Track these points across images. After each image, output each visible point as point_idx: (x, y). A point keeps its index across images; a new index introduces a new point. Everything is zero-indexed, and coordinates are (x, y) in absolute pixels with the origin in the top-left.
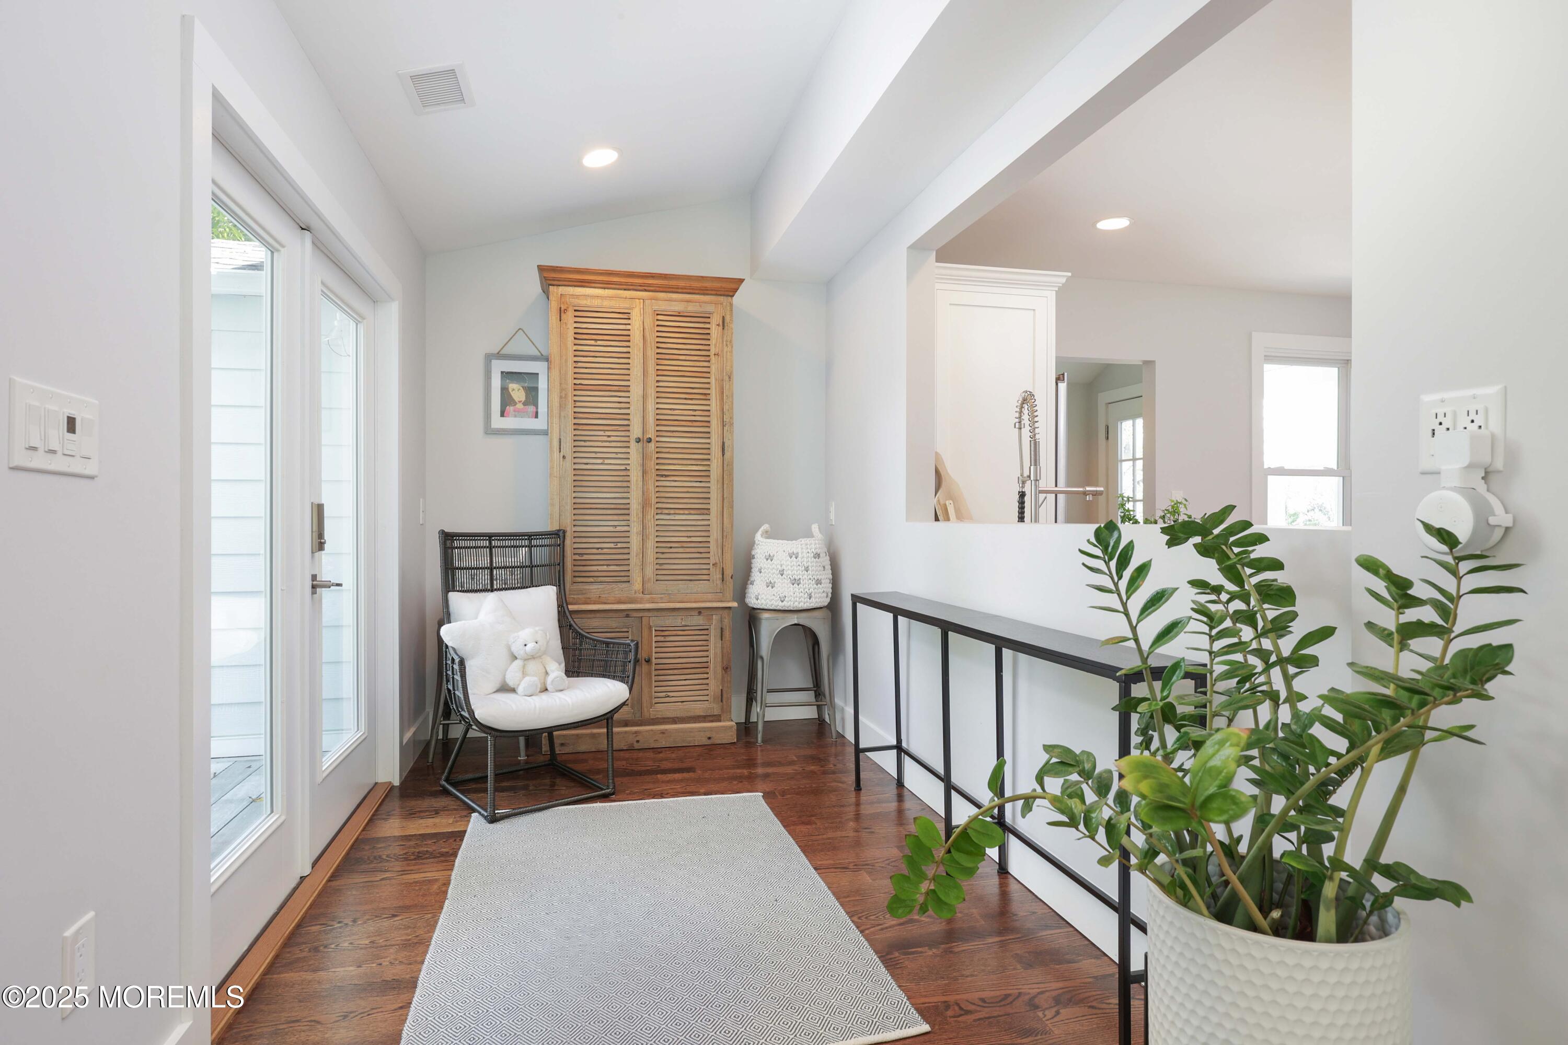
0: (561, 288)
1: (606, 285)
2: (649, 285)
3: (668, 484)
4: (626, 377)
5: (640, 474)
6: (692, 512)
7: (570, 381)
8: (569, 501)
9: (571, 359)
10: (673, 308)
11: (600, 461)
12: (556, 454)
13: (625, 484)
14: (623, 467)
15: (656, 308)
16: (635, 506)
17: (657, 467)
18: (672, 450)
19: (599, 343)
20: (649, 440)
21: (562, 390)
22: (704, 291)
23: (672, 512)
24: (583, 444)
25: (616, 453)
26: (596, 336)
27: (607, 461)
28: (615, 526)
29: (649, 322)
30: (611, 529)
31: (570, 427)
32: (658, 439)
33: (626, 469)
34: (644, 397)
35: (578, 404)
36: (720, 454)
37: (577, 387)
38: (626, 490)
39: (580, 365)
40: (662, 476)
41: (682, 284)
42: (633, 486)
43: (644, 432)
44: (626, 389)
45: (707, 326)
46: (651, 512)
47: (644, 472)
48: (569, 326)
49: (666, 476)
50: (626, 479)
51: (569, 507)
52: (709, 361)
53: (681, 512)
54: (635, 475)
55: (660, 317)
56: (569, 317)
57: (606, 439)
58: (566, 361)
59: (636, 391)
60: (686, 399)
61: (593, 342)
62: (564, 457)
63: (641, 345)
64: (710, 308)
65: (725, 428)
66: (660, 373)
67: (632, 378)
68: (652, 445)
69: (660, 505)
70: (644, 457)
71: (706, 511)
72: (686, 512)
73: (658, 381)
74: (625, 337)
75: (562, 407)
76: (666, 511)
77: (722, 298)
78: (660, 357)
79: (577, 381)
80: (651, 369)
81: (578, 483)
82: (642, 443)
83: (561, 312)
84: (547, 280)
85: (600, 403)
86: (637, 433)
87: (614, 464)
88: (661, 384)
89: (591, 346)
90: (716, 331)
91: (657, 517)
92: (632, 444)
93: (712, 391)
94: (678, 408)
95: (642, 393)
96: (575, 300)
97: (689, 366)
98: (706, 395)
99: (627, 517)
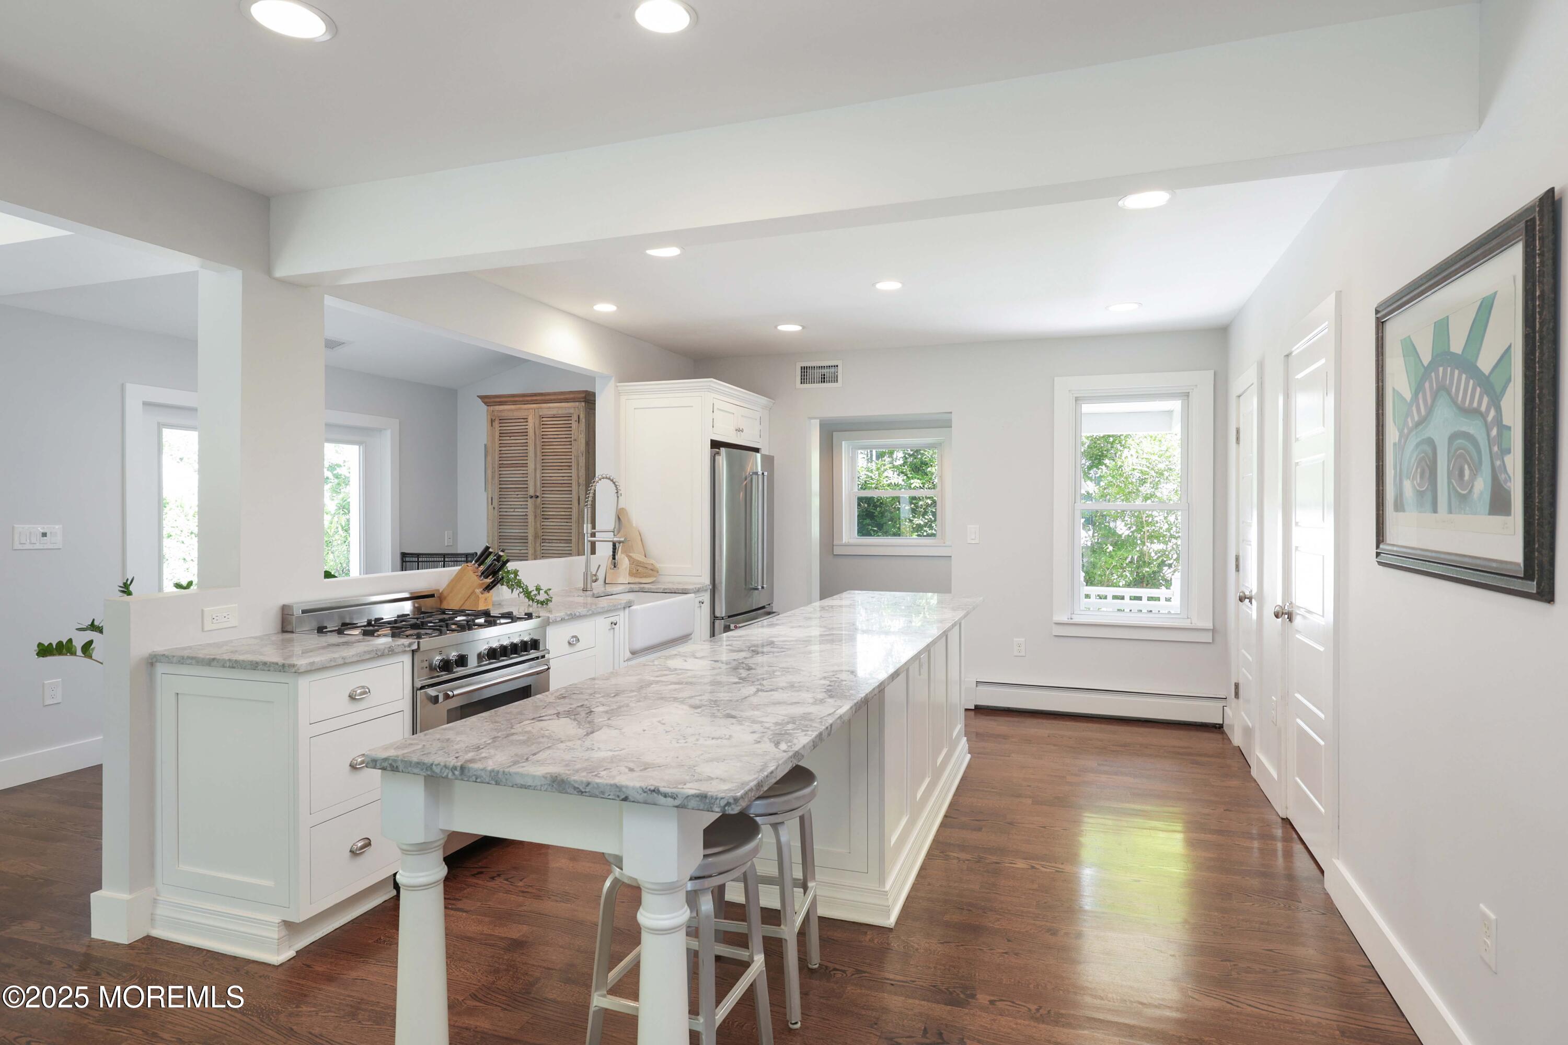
0: (492, 407)
1: (515, 403)
2: (536, 400)
3: (548, 524)
4: (526, 458)
5: (533, 518)
6: (562, 541)
7: (496, 463)
8: (496, 534)
9: (497, 449)
10: (550, 413)
11: (512, 510)
12: (490, 507)
13: (525, 524)
14: (524, 514)
15: (541, 414)
16: (530, 538)
17: (542, 513)
18: (551, 503)
19: (512, 438)
20: (537, 497)
21: (493, 468)
22: (566, 400)
23: (551, 541)
24: (504, 500)
25: (521, 505)
26: (511, 434)
27: (516, 510)
28: (521, 550)
29: (537, 422)
31: (497, 490)
32: (543, 496)
33: (526, 515)
34: (535, 470)
35: (502, 476)
36: (577, 504)
37: (501, 466)
38: (526, 528)
39: (502, 452)
40: (546, 519)
41: (552, 397)
42: (529, 524)
43: (535, 491)
44: (525, 465)
45: (570, 422)
46: (539, 541)
47: (535, 516)
48: (496, 429)
49: (548, 519)
50: (526, 520)
51: (496, 538)
52: (571, 445)
53: (556, 541)
54: (531, 518)
55: (544, 419)
56: (496, 424)
57: (515, 496)
58: (495, 451)
59: (531, 465)
60: (559, 469)
61: (508, 438)
62: (494, 508)
63: (533, 438)
64: (572, 411)
65: (580, 487)
66: (544, 454)
67: (528, 458)
68: (539, 499)
69: (544, 537)
70: (536, 507)
71: (569, 541)
72: (559, 542)
73: (543, 459)
74: (525, 433)
75: (493, 478)
76: (547, 541)
77: (577, 404)
78: (544, 444)
79: (501, 462)
80: (539, 453)
81: (501, 524)
82: (534, 499)
83: (492, 421)
84: (485, 403)
85: (513, 475)
86: (531, 492)
87: (519, 512)
88: (544, 461)
89: (507, 440)
90: (574, 425)
91: (542, 545)
92: (529, 499)
93: (573, 464)
94: (555, 476)
95: (534, 467)
96: (500, 414)
97: (560, 449)
98: (570, 466)
99: (526, 545)
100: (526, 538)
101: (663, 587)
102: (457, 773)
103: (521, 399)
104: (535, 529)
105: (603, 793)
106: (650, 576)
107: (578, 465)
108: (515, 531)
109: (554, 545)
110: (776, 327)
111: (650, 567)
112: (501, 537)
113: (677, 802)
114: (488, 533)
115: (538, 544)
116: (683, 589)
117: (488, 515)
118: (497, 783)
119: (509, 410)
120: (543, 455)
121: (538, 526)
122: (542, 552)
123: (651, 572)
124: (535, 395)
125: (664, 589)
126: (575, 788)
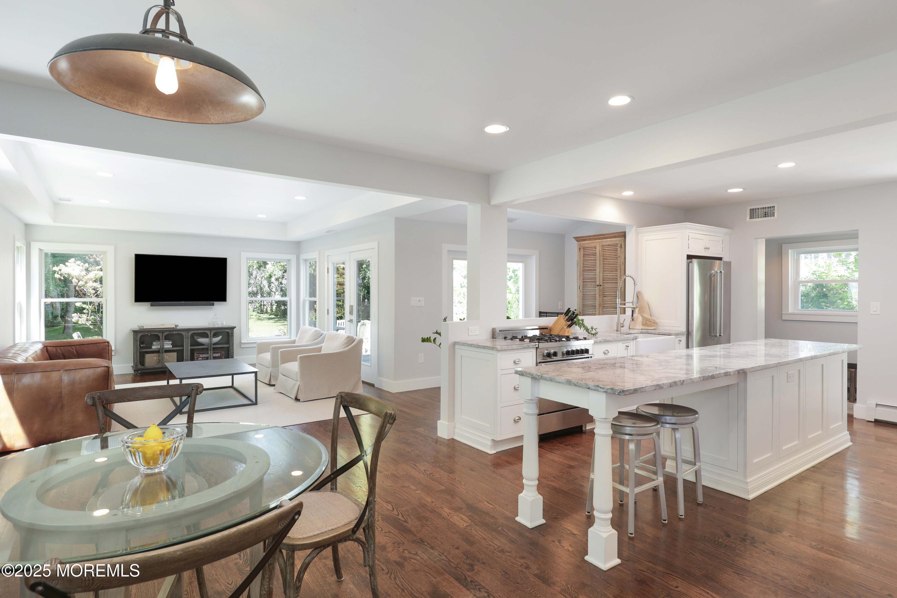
0: (580, 242)
1: (590, 240)
2: (600, 238)
3: (606, 299)
4: (595, 267)
7: (582, 269)
8: (581, 304)
9: (582, 262)
10: (607, 244)
11: (589, 292)
12: (579, 291)
13: (595, 299)
15: (602, 244)
16: (597, 306)
17: (603, 294)
18: (607, 288)
19: (589, 257)
20: (601, 286)
21: (580, 272)
22: (615, 237)
24: (585, 287)
25: (593, 290)
26: (588, 255)
28: (593, 312)
29: (601, 249)
30: (591, 312)
31: (582, 282)
32: (603, 285)
33: (595, 294)
34: (600, 272)
35: (584, 275)
37: (584, 271)
38: (595, 301)
39: (584, 264)
40: (605, 296)
41: (608, 236)
42: (597, 299)
43: (600, 283)
44: (595, 270)
45: (617, 248)
46: (601, 307)
47: (600, 295)
48: (582, 253)
50: (595, 297)
51: (581, 306)
52: (617, 259)
54: (597, 296)
55: (604, 247)
56: (582, 250)
57: (590, 285)
59: (598, 270)
60: (611, 272)
61: (587, 257)
63: (599, 256)
64: (618, 242)
65: (623, 280)
67: (597, 266)
68: (601, 287)
69: (604, 306)
70: (600, 291)
71: (616, 308)
72: (611, 308)
74: (595, 254)
75: (580, 276)
77: (620, 238)
78: (604, 259)
79: (584, 269)
80: (601, 263)
81: (584, 299)
82: (599, 287)
83: (580, 249)
84: (577, 240)
85: (589, 275)
86: (598, 283)
87: (592, 293)
88: (604, 268)
89: (587, 258)
90: (619, 249)
91: (603, 309)
92: (597, 287)
93: (618, 269)
94: (609, 275)
95: (599, 271)
96: (583, 245)
97: (612, 261)
98: (616, 270)
99: (595, 309)
100: (595, 306)
101: (658, 332)
102: (540, 377)
103: (593, 237)
104: (600, 302)
105: (582, 386)
106: (653, 326)
107: (621, 269)
108: (590, 302)
109: (608, 309)
110: (727, 191)
111: (653, 321)
112: (583, 306)
113: (604, 390)
114: (577, 303)
115: (601, 309)
116: (668, 333)
117: (578, 294)
118: (551, 381)
119: (587, 243)
120: (604, 264)
121: (601, 300)
122: (603, 313)
123: (653, 324)
124: (600, 235)
125: (659, 333)
126: (574, 384)
